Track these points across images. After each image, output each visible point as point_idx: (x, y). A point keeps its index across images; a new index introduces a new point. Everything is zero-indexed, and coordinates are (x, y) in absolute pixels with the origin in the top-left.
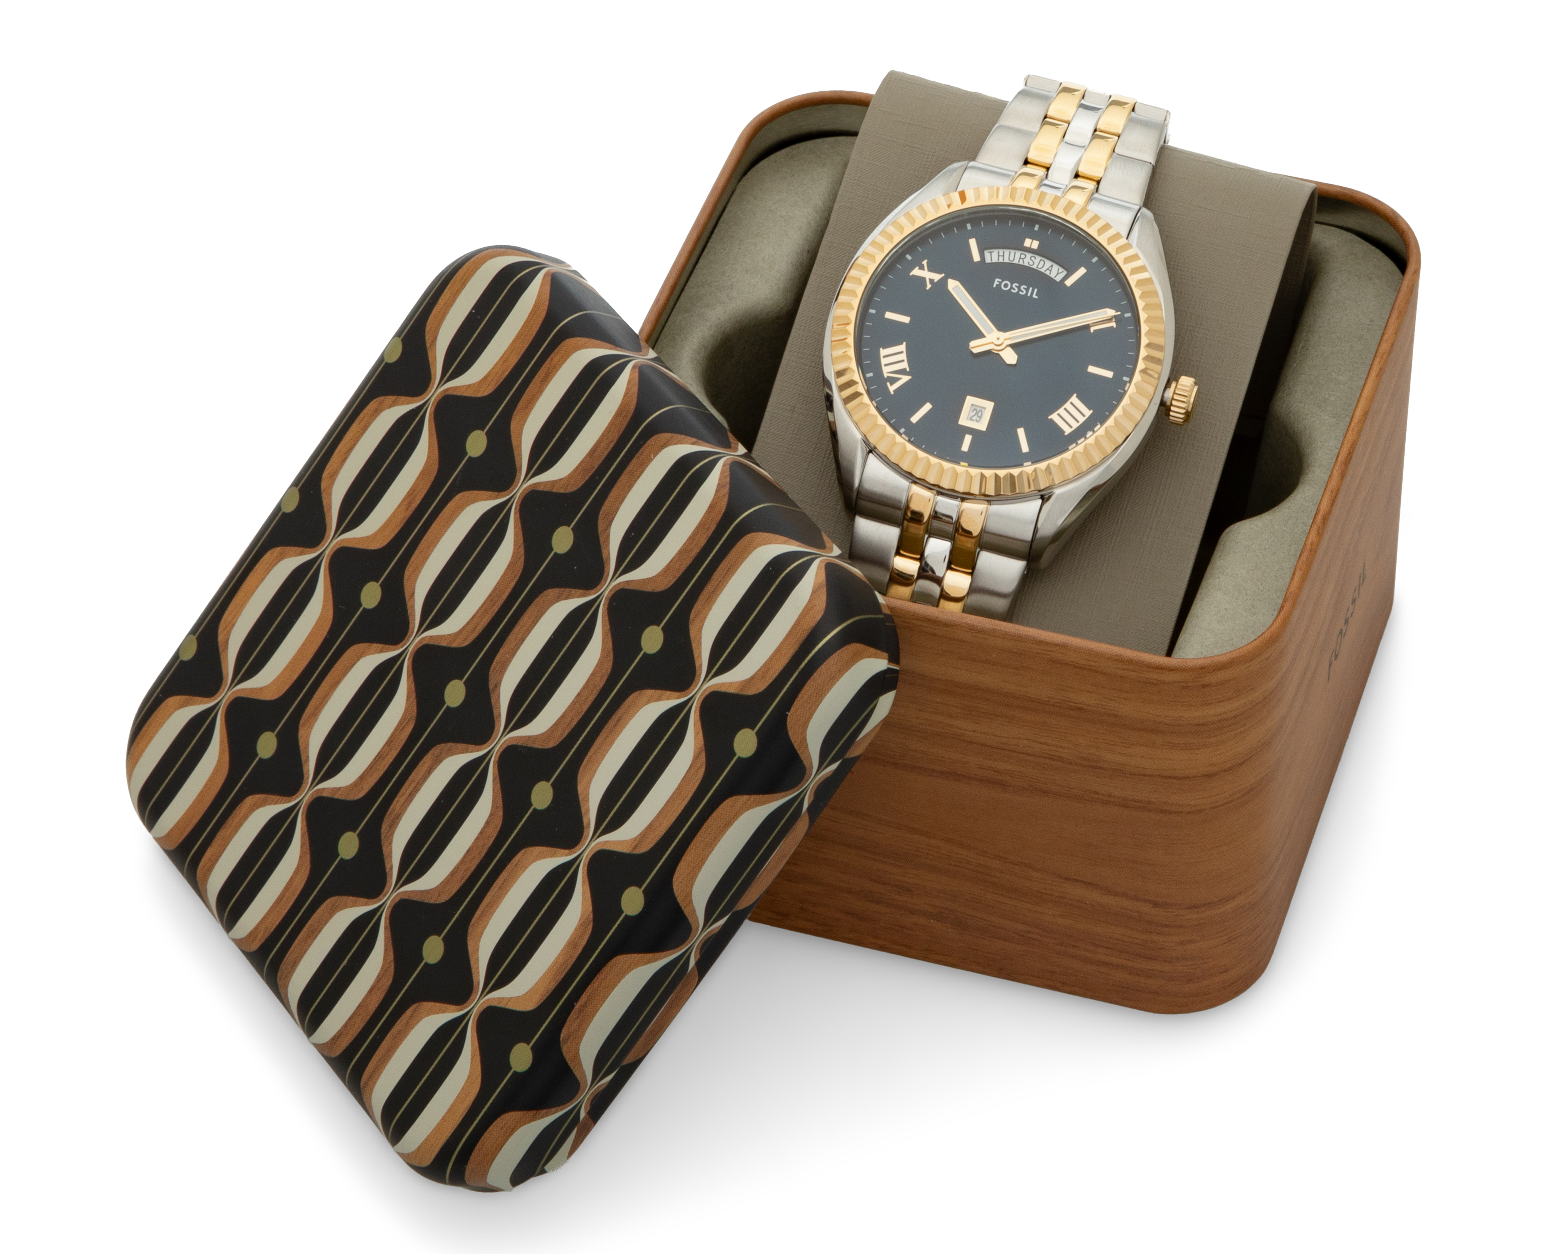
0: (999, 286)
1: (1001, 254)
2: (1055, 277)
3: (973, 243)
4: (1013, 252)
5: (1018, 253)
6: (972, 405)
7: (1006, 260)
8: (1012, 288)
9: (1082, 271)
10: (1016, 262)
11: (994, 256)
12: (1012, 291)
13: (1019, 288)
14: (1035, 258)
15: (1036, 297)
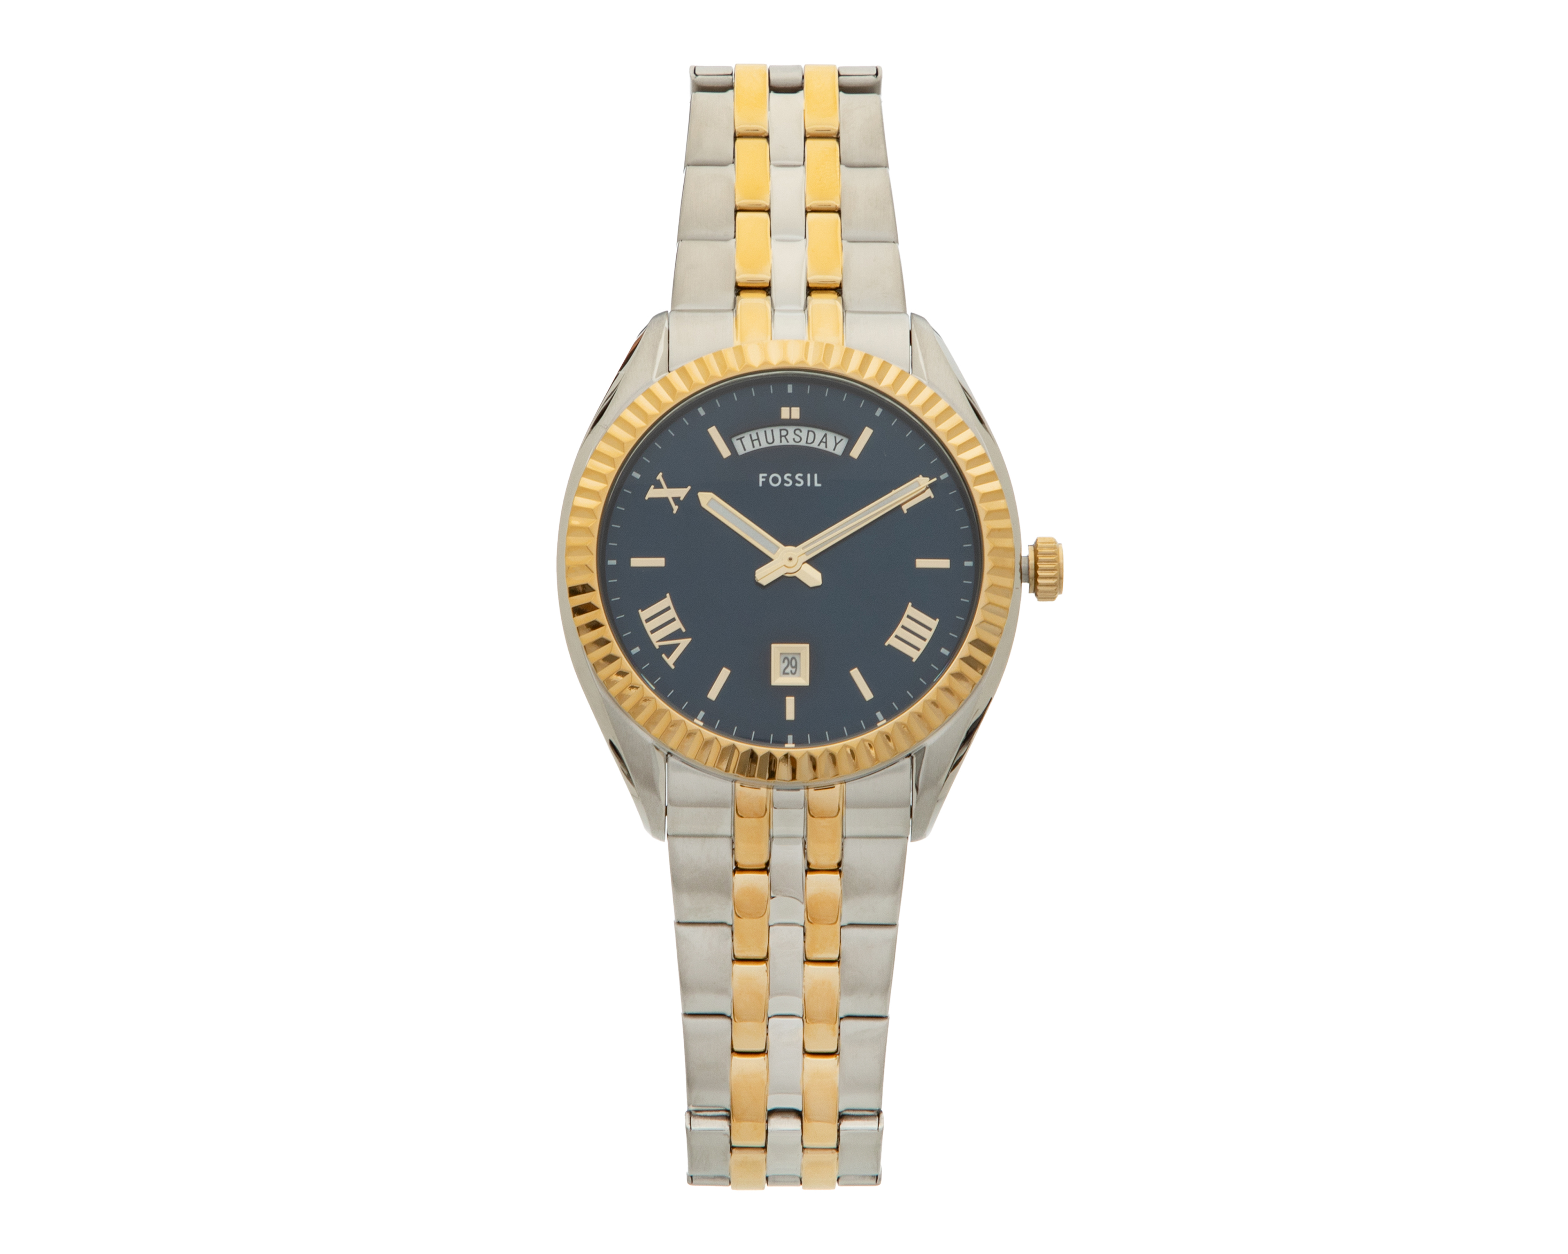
0: (766, 483)
1: (754, 437)
2: (834, 450)
3: (713, 432)
4: (769, 430)
5: (776, 430)
6: (781, 654)
7: (764, 445)
8: (784, 481)
9: (867, 433)
10: (777, 443)
11: (746, 444)
12: (786, 485)
13: (793, 478)
14: (801, 431)
15: (820, 485)
